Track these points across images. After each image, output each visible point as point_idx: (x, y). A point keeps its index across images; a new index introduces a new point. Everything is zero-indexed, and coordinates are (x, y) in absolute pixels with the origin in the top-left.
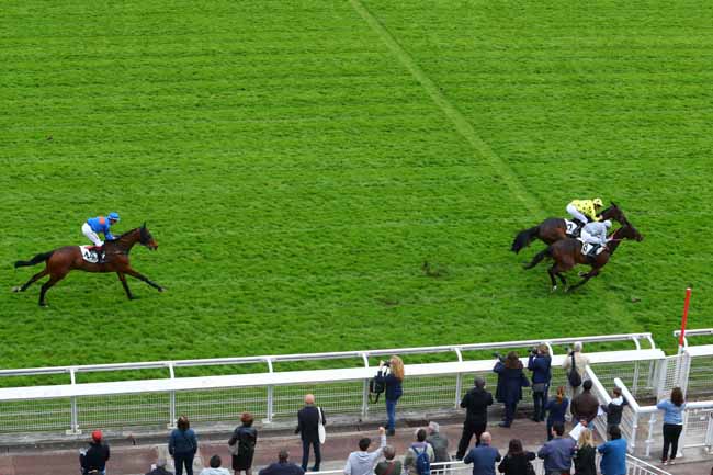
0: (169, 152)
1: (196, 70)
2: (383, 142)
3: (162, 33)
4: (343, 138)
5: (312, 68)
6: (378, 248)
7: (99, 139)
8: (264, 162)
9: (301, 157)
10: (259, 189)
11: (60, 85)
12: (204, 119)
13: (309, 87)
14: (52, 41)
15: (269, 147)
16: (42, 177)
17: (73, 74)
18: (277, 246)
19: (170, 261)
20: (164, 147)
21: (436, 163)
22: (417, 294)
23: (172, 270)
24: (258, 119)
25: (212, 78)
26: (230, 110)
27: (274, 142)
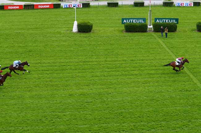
0: (113, 88)
1: (120, 65)
2: (173, 85)
3: (111, 55)
4: (162, 84)
5: (152, 64)
6: (172, 114)
7: (93, 84)
8: (140, 91)
9: (150, 89)
10: (139, 98)
11: (82, 69)
12: (123, 79)
13: (152, 70)
14: (80, 57)
15: (141, 87)
16: (78, 95)
17: (86, 66)
18: (144, 114)
19: (114, 118)
20: (111, 86)
21: (188, 91)
22: (183, 127)
23: (114, 121)
24: (138, 79)
25: (125, 68)
26: (130, 76)
27: (142, 85)
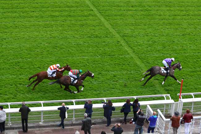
0: (9, 33)
1: (18, 5)
2: (81, 30)
4: (67, 28)
5: (56, 5)
6: (78, 65)
8: (40, 36)
9: (53, 35)
10: (39, 45)
12: (20, 21)
13: (56, 11)
15: (42, 31)
18: (44, 64)
19: (9, 69)
20: (7, 31)
21: (98, 37)
22: (91, 81)
23: (9, 72)
24: (38, 22)
25: (23, 8)
26: (29, 19)
27: (44, 29)
